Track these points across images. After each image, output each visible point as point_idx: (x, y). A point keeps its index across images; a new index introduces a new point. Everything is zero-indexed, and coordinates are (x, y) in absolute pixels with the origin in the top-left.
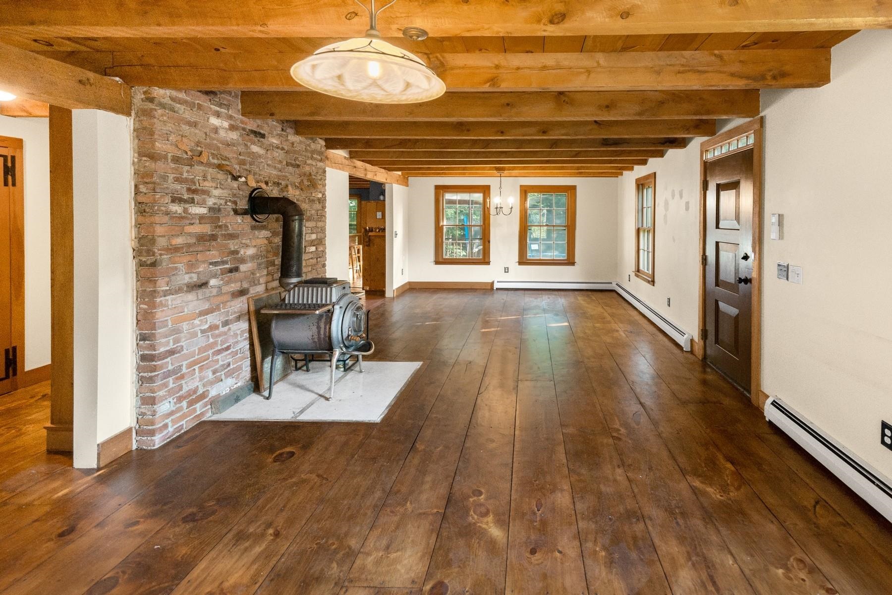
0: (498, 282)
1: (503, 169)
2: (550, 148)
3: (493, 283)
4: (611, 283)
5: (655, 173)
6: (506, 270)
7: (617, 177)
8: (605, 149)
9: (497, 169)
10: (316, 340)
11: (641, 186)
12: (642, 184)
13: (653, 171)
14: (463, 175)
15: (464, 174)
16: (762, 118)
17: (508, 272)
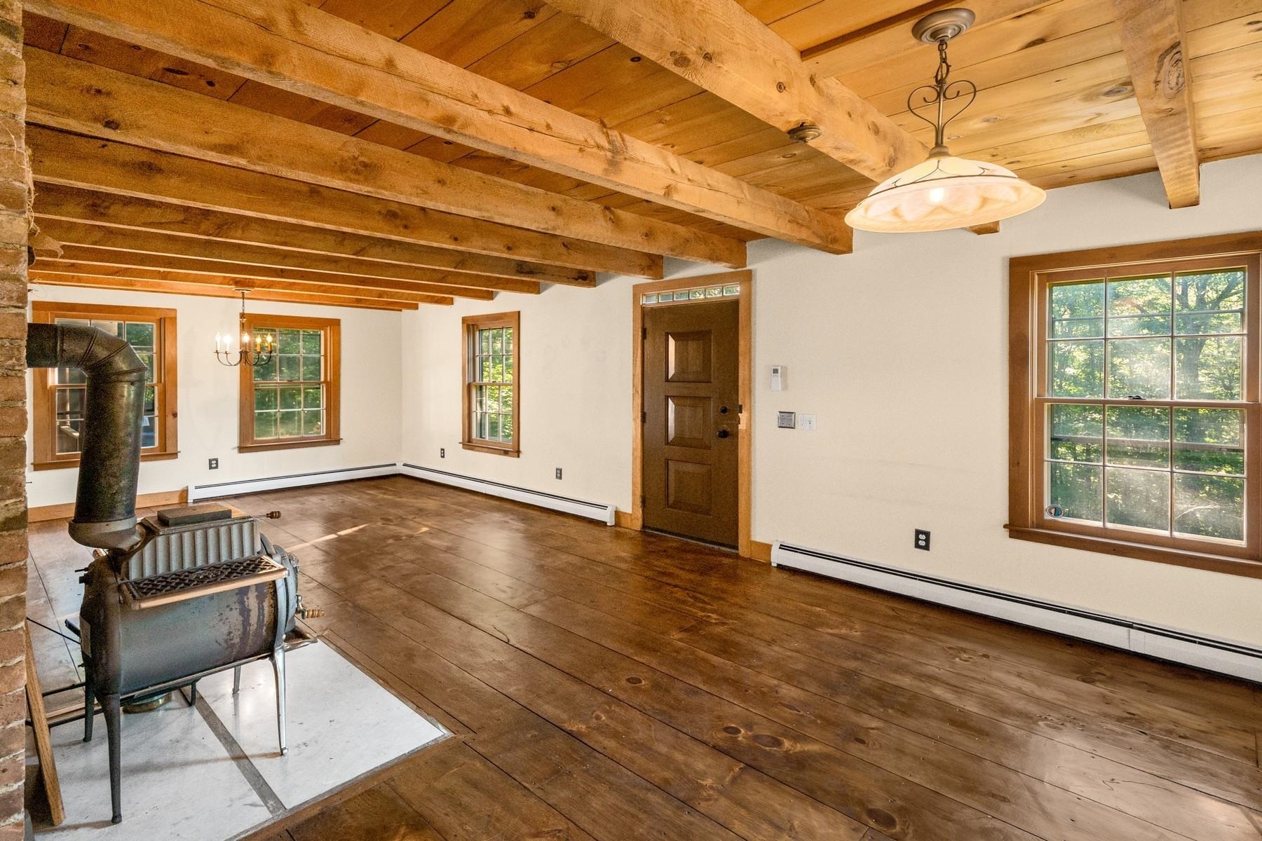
0: (196, 488)
1: (251, 284)
2: (455, 268)
3: (184, 493)
4: (395, 465)
5: (519, 312)
6: (213, 464)
7: (401, 310)
8: (518, 278)
9: (237, 283)
10: (237, 640)
11: (471, 327)
12: (473, 325)
13: (517, 309)
14: (129, 286)
15: (131, 284)
16: (750, 272)
17: (217, 467)
